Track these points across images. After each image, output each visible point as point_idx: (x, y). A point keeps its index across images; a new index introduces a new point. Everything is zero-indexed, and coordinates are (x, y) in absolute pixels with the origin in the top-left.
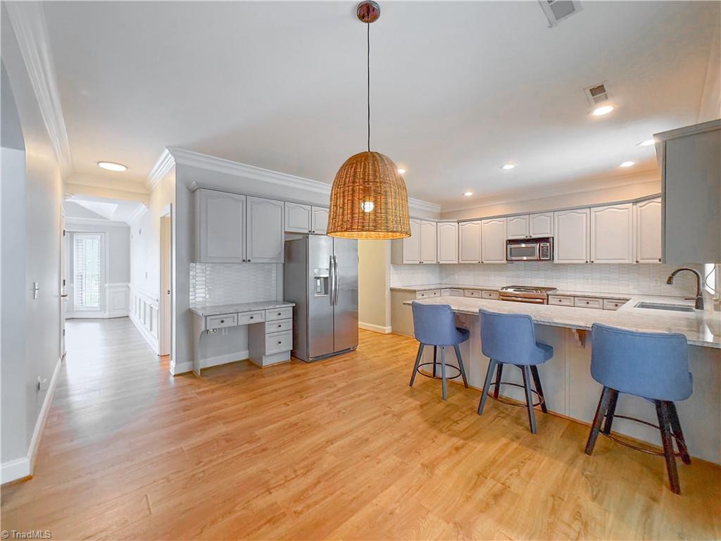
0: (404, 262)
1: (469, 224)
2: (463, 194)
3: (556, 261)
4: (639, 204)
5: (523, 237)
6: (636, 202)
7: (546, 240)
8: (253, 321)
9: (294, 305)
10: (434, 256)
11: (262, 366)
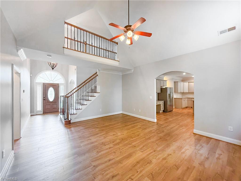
8: (160, 104)
9: (164, 101)
10: (183, 90)
11: (160, 113)
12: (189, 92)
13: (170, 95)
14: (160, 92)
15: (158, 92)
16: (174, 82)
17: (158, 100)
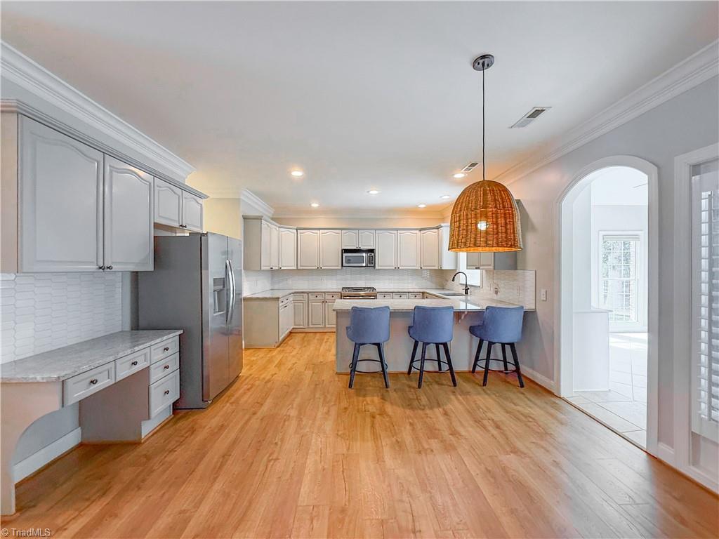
0: (263, 268)
1: (308, 233)
2: (310, 205)
3: (377, 267)
4: (422, 231)
5: (354, 248)
6: (420, 230)
7: (372, 251)
8: (136, 369)
9: (182, 331)
10: (277, 261)
11: (140, 438)
12: (299, 267)
13: (223, 282)
16: (245, 218)
17: (138, 330)
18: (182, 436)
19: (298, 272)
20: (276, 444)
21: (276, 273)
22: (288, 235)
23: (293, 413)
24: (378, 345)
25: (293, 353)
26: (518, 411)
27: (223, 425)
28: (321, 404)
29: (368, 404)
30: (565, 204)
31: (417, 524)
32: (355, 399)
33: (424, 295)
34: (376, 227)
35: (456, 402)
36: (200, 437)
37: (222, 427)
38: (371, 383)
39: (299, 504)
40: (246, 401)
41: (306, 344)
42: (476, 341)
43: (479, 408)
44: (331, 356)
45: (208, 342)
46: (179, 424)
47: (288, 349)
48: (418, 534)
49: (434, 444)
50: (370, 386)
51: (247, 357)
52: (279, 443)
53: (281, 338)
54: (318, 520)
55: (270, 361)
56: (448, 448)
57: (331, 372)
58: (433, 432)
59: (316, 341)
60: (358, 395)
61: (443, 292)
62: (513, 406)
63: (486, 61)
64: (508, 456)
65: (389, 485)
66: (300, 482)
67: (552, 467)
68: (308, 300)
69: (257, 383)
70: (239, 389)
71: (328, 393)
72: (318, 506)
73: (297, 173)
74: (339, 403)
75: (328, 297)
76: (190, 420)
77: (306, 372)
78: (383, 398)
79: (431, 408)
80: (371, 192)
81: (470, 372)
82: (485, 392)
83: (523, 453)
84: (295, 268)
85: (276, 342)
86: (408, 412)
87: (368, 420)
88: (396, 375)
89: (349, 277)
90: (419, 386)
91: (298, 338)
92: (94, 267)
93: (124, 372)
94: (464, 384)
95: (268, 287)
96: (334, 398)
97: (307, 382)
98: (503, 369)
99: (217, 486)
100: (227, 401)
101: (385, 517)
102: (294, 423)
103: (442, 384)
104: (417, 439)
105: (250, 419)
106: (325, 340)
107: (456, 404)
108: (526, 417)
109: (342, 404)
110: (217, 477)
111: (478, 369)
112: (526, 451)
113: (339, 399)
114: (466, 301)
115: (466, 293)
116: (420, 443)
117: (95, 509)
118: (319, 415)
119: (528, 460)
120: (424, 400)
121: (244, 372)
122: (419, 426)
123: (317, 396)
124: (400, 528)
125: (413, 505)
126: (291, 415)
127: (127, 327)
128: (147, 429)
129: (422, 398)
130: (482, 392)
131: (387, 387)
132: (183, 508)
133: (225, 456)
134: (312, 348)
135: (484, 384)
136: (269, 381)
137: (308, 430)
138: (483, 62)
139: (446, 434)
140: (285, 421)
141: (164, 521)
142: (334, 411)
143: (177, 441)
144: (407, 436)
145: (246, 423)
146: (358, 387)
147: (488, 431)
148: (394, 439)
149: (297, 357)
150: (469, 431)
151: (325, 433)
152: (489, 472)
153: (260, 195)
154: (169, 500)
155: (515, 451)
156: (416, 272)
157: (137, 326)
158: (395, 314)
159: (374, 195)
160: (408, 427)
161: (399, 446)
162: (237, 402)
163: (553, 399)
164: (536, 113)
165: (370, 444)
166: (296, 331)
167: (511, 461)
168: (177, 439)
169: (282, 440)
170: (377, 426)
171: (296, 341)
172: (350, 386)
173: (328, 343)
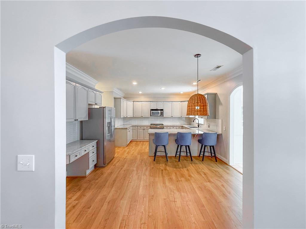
0: (121, 117)
1: (138, 103)
2: (139, 92)
3: (164, 116)
4: (182, 102)
5: (155, 109)
6: (181, 102)
7: (162, 110)
8: (86, 152)
9: (97, 141)
10: (126, 114)
11: (86, 176)
12: (134, 116)
13: (110, 123)
14: (87, 119)
15: (79, 120)
16: (115, 98)
17: (82, 140)
18: (99, 175)
19: (134, 118)
20: (130, 178)
21: (125, 119)
22: (130, 103)
23: (135, 169)
24: (164, 146)
25: (133, 149)
26: (213, 170)
27: (112, 172)
28: (144, 166)
29: (161, 167)
30: (231, 96)
31: (175, 200)
32: (156, 165)
33: (182, 127)
34: (164, 101)
35: (192, 166)
36: (105, 175)
37: (111, 173)
38: (162, 160)
39: (139, 194)
40: (118, 165)
41: (137, 146)
42: (200, 145)
43: (199, 168)
44: (147, 150)
45: (105, 143)
46: (97, 172)
47: (131, 147)
48: (175, 202)
49: (183, 179)
50: (161, 161)
51: (117, 150)
52: (131, 178)
53: (128, 143)
54: (145, 198)
55: (125, 151)
56: (187, 180)
57: (147, 156)
58: (182, 176)
59: (141, 144)
60: (157, 164)
61: (189, 126)
62: (212, 168)
63: (199, 56)
64: (207, 183)
65: (167, 190)
66: (139, 188)
67: (221, 187)
68: (138, 129)
69: (121, 159)
70: (115, 161)
71: (146, 162)
72: (145, 195)
73: (135, 83)
74: (151, 166)
75: (145, 128)
76: (100, 170)
77: (138, 156)
78: (166, 165)
79: (183, 168)
80: (162, 89)
81: (198, 156)
82: (203, 163)
83: (212, 182)
84: (133, 116)
85: (126, 145)
86: (175, 169)
87: (161, 172)
88: (171, 157)
89: (153, 120)
90: (179, 161)
91: (134, 143)
92: (73, 120)
93: (83, 153)
94: (196, 161)
95: (122, 123)
96: (148, 164)
97: (139, 159)
98: (210, 155)
99: (113, 189)
100: (112, 165)
101: (166, 198)
102: (135, 172)
103: (187, 161)
104: (177, 177)
105: (120, 171)
106: (144, 144)
107: (191, 167)
108: (216, 172)
109: (152, 167)
110: (113, 187)
111: (201, 155)
112: (213, 181)
113: (151, 165)
114: (199, 130)
115: (198, 127)
116: (178, 179)
117: (78, 194)
118: (144, 170)
119: (213, 184)
120: (180, 166)
121: (116, 155)
122: (178, 173)
123: (143, 164)
124: (170, 201)
125: (175, 195)
126: (134, 169)
127: (79, 139)
128: (88, 172)
129: (180, 165)
130: (202, 163)
131: (167, 161)
132: (104, 194)
133: (115, 181)
134: (139, 147)
135: (203, 161)
136: (125, 158)
137: (140, 174)
138: (198, 55)
139: (187, 176)
140: (132, 171)
141: (99, 197)
142: (149, 168)
143: (98, 177)
144: (174, 177)
145: (119, 172)
146: (157, 161)
147: (201, 176)
148: (169, 177)
149: (134, 150)
150: (195, 175)
151: (146, 175)
152: (200, 187)
153: (120, 90)
154: (100, 192)
155: (209, 181)
156: (180, 118)
157: (82, 139)
158: (170, 135)
159: (163, 89)
160: (174, 174)
161: (171, 180)
162: (115, 165)
163: (227, 166)
164: (218, 67)
165: (161, 178)
166: (133, 140)
167: (208, 184)
168: (97, 176)
169: (132, 177)
170: (164, 173)
171: (133, 144)
172: (154, 161)
173: (146, 145)
